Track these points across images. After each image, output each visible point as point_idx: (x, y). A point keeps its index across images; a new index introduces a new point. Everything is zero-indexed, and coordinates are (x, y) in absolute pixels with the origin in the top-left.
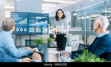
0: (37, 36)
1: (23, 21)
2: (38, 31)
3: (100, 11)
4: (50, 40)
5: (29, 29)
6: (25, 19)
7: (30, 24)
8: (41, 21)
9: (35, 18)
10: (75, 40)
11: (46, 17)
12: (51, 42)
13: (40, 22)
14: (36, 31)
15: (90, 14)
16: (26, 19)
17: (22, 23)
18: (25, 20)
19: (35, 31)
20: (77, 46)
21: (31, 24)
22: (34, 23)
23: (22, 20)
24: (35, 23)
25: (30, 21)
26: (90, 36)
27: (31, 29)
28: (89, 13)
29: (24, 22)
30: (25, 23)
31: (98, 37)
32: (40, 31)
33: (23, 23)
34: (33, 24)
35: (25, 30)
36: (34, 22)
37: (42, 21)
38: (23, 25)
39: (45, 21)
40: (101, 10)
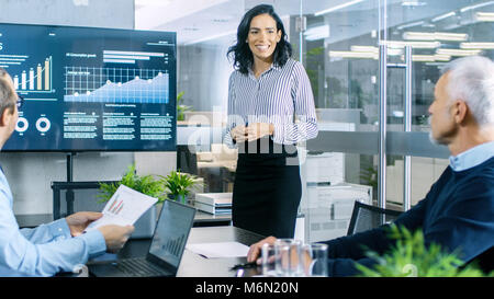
0: (108, 157)
1: (32, 73)
2: (115, 130)
3: (459, 13)
4: (184, 182)
5: (66, 122)
6: (43, 66)
7: (70, 93)
8: (131, 73)
9: (100, 56)
10: (320, 184)
11: (162, 55)
12: (186, 193)
13: (124, 81)
14: (104, 131)
15: (402, 32)
16: (47, 63)
17: (24, 87)
18: (39, 68)
19: (99, 131)
20: (332, 214)
21: (76, 94)
22: (91, 86)
23: (26, 66)
24: (98, 86)
25: (70, 77)
26: (408, 158)
27: (74, 120)
28: (396, 27)
29: (36, 80)
30: (39, 87)
31: (458, 169)
32: (126, 130)
33: (32, 87)
34: (88, 93)
35: (44, 125)
36: (91, 79)
37: (137, 74)
38: (31, 95)
39: (156, 74)
40: (463, 10)
